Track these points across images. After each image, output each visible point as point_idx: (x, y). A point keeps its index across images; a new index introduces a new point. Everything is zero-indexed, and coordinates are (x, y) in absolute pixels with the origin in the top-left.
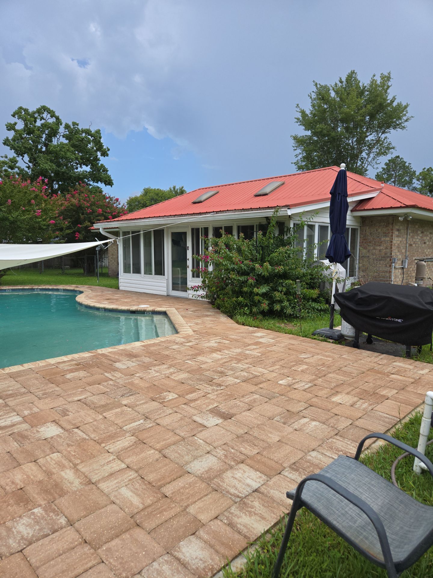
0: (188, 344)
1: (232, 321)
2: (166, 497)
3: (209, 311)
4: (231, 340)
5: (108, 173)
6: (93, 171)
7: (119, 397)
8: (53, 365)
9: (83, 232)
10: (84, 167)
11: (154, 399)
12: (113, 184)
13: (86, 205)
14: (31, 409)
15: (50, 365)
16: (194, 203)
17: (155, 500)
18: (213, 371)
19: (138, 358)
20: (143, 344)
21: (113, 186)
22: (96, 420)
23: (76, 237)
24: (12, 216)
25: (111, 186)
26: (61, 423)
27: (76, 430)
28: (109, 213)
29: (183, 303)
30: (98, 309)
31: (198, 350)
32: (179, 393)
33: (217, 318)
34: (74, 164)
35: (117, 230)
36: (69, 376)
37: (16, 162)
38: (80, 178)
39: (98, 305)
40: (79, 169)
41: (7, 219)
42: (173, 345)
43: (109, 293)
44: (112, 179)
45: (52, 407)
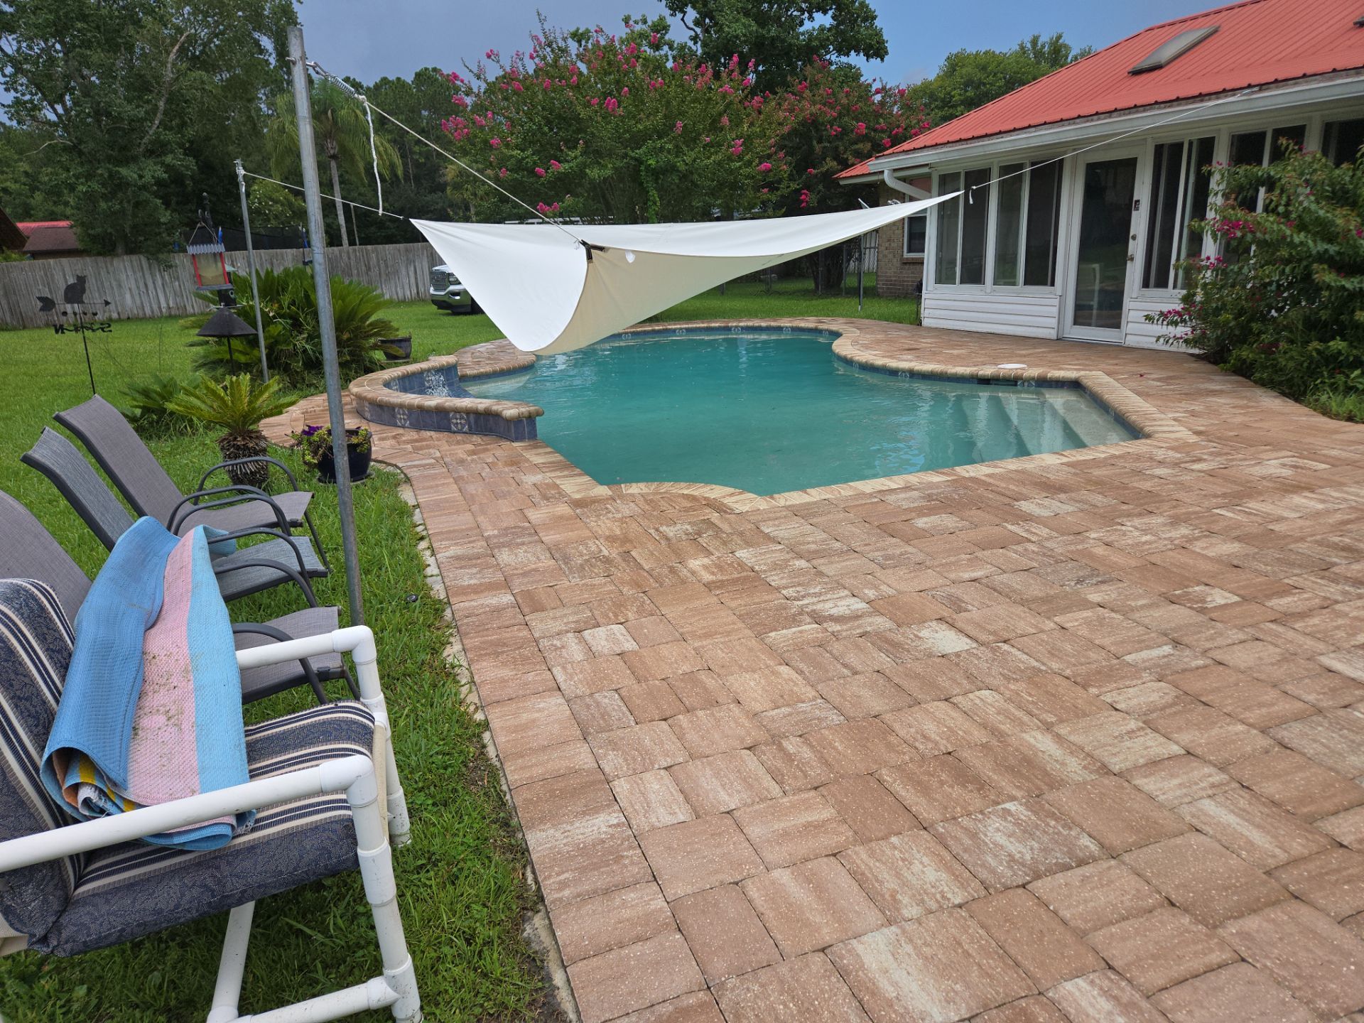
0: (1196, 466)
1: (1306, 410)
2: (1342, 845)
3: (1213, 381)
4: (1334, 463)
5: (877, 23)
6: (838, 25)
7: (1073, 583)
8: (871, 495)
9: (821, 187)
10: (818, 16)
11: (1173, 599)
12: (887, 53)
13: (828, 117)
14: (876, 588)
15: (862, 495)
16: (1137, 73)
17: (1315, 848)
18: (1320, 543)
19: (1073, 495)
20: (1065, 460)
21: (886, 58)
22: (1042, 631)
23: (803, 201)
24: (684, 161)
25: (882, 60)
26: (959, 624)
27: (1005, 647)
28: (883, 131)
29: (1116, 358)
30: (894, 373)
31: (1234, 482)
32: (1242, 592)
33: (1249, 400)
34: (795, 13)
35: (926, 170)
36: (922, 522)
37: (666, 28)
38: (812, 50)
39: (893, 364)
40: (808, 26)
41: (672, 168)
42: (1151, 468)
43: (901, 334)
44: (885, 38)
45: (920, 588)
